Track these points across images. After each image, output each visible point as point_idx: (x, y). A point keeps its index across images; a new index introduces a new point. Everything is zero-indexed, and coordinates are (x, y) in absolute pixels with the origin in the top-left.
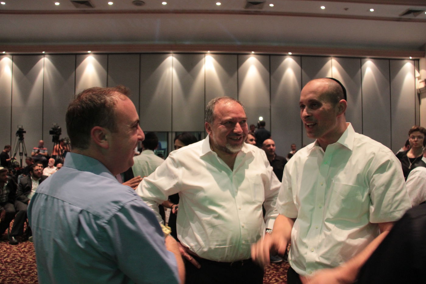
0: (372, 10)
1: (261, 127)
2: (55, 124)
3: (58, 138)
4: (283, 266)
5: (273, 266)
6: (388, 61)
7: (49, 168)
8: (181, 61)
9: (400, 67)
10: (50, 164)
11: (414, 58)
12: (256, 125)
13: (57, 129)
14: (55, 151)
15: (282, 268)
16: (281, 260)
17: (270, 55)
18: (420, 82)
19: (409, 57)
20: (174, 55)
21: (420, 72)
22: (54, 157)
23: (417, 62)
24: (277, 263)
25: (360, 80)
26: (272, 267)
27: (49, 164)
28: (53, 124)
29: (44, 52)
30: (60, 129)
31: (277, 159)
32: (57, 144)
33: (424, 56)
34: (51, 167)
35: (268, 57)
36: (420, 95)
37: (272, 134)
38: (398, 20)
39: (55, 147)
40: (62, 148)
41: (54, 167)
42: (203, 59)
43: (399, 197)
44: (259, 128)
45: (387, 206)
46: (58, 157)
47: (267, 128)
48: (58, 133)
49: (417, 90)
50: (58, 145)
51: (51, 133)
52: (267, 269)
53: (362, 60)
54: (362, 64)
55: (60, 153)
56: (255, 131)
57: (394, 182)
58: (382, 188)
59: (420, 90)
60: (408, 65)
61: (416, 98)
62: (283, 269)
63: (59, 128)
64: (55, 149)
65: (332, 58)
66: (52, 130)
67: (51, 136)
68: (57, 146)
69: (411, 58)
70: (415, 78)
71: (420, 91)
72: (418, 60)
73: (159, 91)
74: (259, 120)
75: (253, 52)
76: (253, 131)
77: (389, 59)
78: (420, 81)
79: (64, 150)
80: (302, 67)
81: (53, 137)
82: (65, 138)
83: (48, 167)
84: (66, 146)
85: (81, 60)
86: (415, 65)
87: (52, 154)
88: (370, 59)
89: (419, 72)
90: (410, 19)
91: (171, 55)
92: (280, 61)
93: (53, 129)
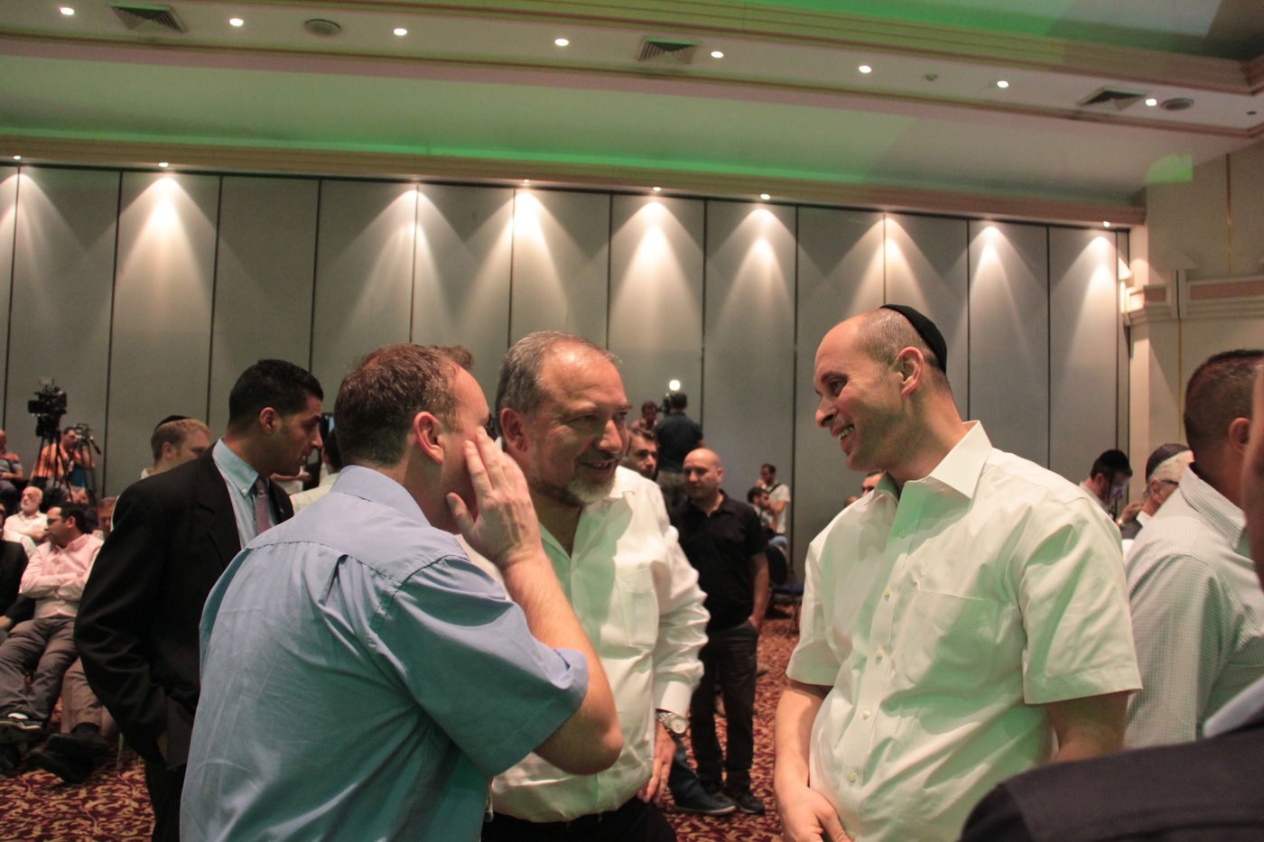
0: (1003, 84)
1: (673, 411)
2: (46, 381)
3: (56, 423)
4: (736, 825)
5: (709, 824)
6: (1044, 230)
7: (23, 517)
8: (444, 206)
9: (1075, 249)
10: (26, 504)
11: (1116, 225)
12: (659, 403)
13: (52, 397)
14: (42, 463)
15: (733, 832)
16: (732, 808)
17: (706, 199)
18: (1131, 295)
19: (1102, 220)
20: (422, 186)
21: (1131, 265)
22: (39, 482)
23: (1124, 235)
24: (718, 817)
25: (966, 281)
26: (706, 828)
27: (22, 506)
28: (40, 381)
29: (17, 158)
30: (64, 396)
31: (727, 508)
32: (51, 443)
33: (1141, 222)
34: (28, 514)
35: (700, 204)
36: (1131, 331)
37: (705, 432)
38: (1075, 116)
39: (45, 451)
40: (65, 455)
41: (38, 514)
42: (510, 203)
43: (1095, 629)
44: (667, 413)
45: (1064, 653)
46: (55, 484)
47: (691, 413)
48: (57, 409)
49: (1124, 315)
50: (54, 446)
51: (33, 407)
52: (691, 832)
53: (973, 224)
54: (971, 236)
55: (61, 472)
56: (655, 423)
57: (1084, 585)
58: (1049, 605)
59: (1132, 316)
60: (1099, 246)
61: (1120, 338)
62: (738, 834)
63: (60, 393)
64: (42, 457)
65: (887, 215)
66: (36, 398)
67: (33, 419)
68: (50, 450)
69: (1107, 224)
70: (1118, 281)
71: (1131, 320)
72: (1127, 231)
73: (372, 293)
74: (669, 391)
75: (657, 189)
76: (650, 424)
77: (1048, 226)
78: (1132, 290)
79: (72, 463)
80: (800, 236)
81: (40, 419)
82: (79, 424)
83: (21, 513)
84: (81, 453)
85: (138, 190)
86: (1119, 246)
87: (33, 474)
88: (993, 223)
89: (1128, 266)
90: (1106, 116)
91: (414, 186)
92: (736, 219)
93: (40, 395)
